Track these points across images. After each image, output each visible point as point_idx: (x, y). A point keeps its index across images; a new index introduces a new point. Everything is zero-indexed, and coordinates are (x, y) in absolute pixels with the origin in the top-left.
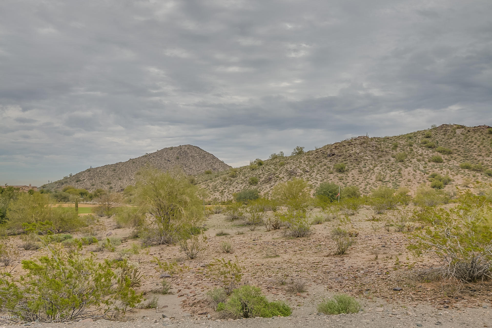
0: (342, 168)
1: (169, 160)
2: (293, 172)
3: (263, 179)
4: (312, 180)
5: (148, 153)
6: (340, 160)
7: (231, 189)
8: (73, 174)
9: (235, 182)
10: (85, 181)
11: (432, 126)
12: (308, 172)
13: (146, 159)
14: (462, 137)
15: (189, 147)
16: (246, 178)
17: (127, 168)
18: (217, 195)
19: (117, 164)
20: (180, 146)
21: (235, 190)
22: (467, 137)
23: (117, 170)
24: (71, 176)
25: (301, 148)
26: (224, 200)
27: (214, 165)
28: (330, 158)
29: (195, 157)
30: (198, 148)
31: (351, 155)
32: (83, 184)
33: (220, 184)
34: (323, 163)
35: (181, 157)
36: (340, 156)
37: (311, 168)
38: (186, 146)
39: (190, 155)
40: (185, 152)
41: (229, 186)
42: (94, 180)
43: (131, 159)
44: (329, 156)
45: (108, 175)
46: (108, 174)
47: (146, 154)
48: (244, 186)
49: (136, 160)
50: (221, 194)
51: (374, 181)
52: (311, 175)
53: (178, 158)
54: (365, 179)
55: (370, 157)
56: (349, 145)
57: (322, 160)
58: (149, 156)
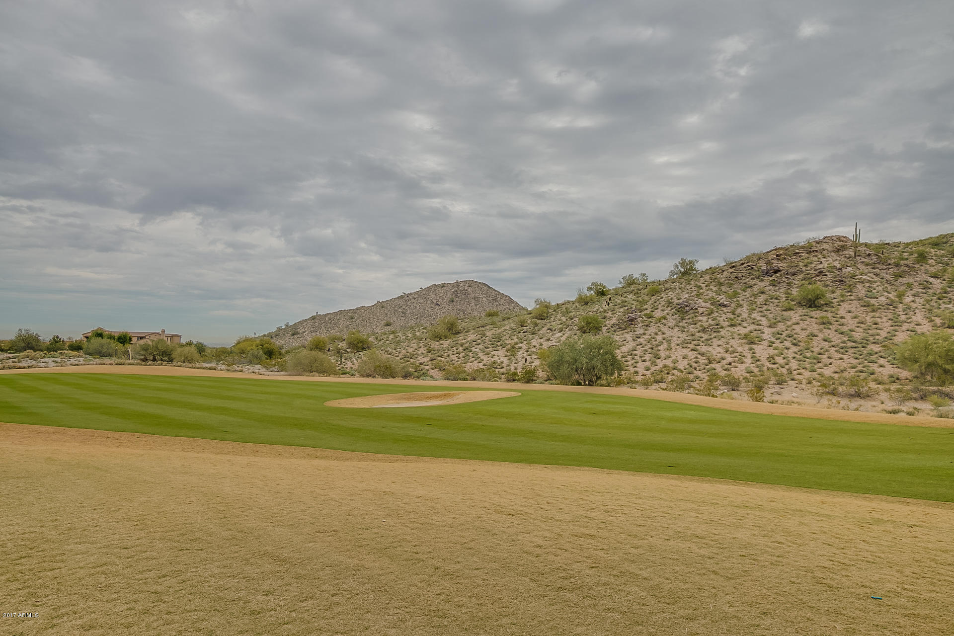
0: (818, 297)
1: (438, 304)
2: (687, 306)
3: (614, 321)
4: (745, 324)
5: (407, 293)
6: (797, 282)
7: (534, 342)
8: (291, 324)
9: (545, 328)
10: (305, 333)
12: (725, 306)
13: (401, 302)
15: (471, 283)
16: (572, 319)
17: (371, 316)
18: (500, 355)
19: (357, 309)
20: (457, 281)
21: (546, 345)
23: (356, 318)
24: (287, 326)
25: (691, 262)
26: (516, 369)
28: (771, 278)
29: (481, 300)
30: (486, 285)
31: (821, 272)
32: (301, 339)
34: (755, 288)
35: (457, 299)
36: (794, 274)
37: (729, 297)
38: (466, 282)
39: (473, 296)
40: (465, 292)
41: (531, 337)
42: (318, 333)
43: (379, 302)
44: (767, 273)
45: (340, 326)
46: (342, 324)
47: (403, 294)
48: (566, 335)
49: (387, 302)
50: (509, 354)
51: (930, 328)
52: (736, 313)
53: (453, 301)
54: (896, 323)
55: (874, 276)
56: (808, 253)
57: (752, 282)
58: (408, 297)
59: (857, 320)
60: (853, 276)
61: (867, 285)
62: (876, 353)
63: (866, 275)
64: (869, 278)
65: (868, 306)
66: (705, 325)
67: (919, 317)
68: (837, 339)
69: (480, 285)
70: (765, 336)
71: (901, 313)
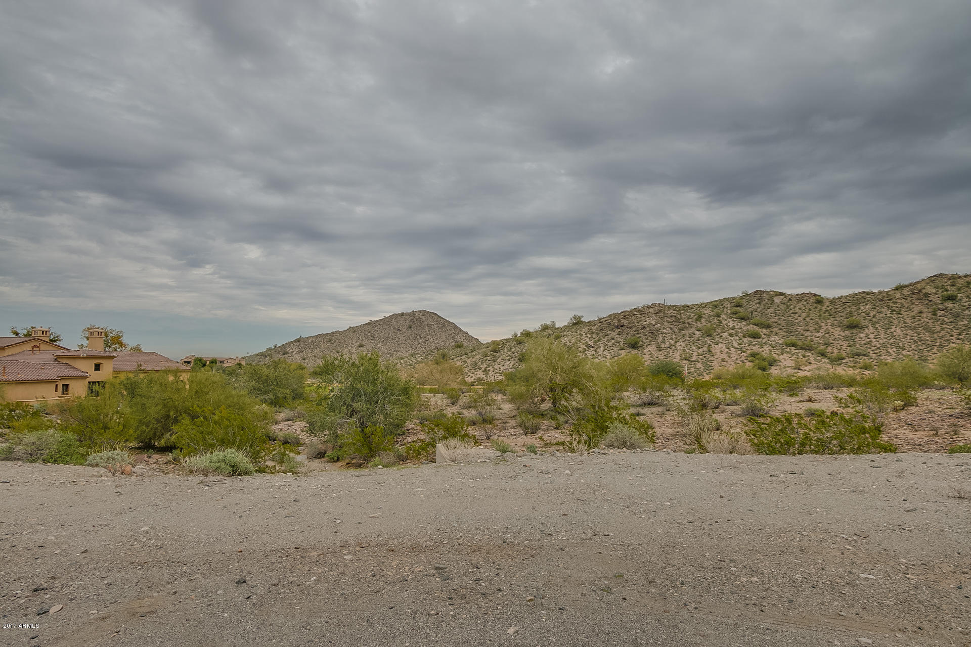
0: (636, 343)
1: (399, 330)
4: (599, 358)
5: (373, 321)
6: (631, 333)
7: (496, 367)
8: (278, 345)
9: (500, 359)
10: (293, 353)
11: (743, 293)
12: (592, 347)
14: (782, 307)
15: (424, 313)
16: (514, 353)
17: (346, 339)
18: (480, 374)
19: (333, 333)
20: (413, 311)
21: (502, 369)
22: (788, 307)
23: (333, 340)
24: (276, 347)
25: (579, 317)
27: (456, 337)
28: (619, 330)
29: (433, 326)
30: (435, 314)
31: (644, 327)
32: (291, 358)
33: (480, 360)
34: (610, 336)
35: (414, 326)
36: (631, 328)
37: (596, 342)
38: (420, 311)
39: (426, 323)
40: (420, 320)
42: (305, 353)
43: (350, 327)
44: (617, 327)
46: (323, 346)
47: (370, 321)
48: (512, 363)
49: (357, 328)
50: (484, 373)
53: (411, 327)
55: (670, 330)
56: (641, 314)
57: (609, 332)
58: (374, 323)
60: (659, 330)
61: (664, 335)
63: (666, 329)
69: (431, 314)
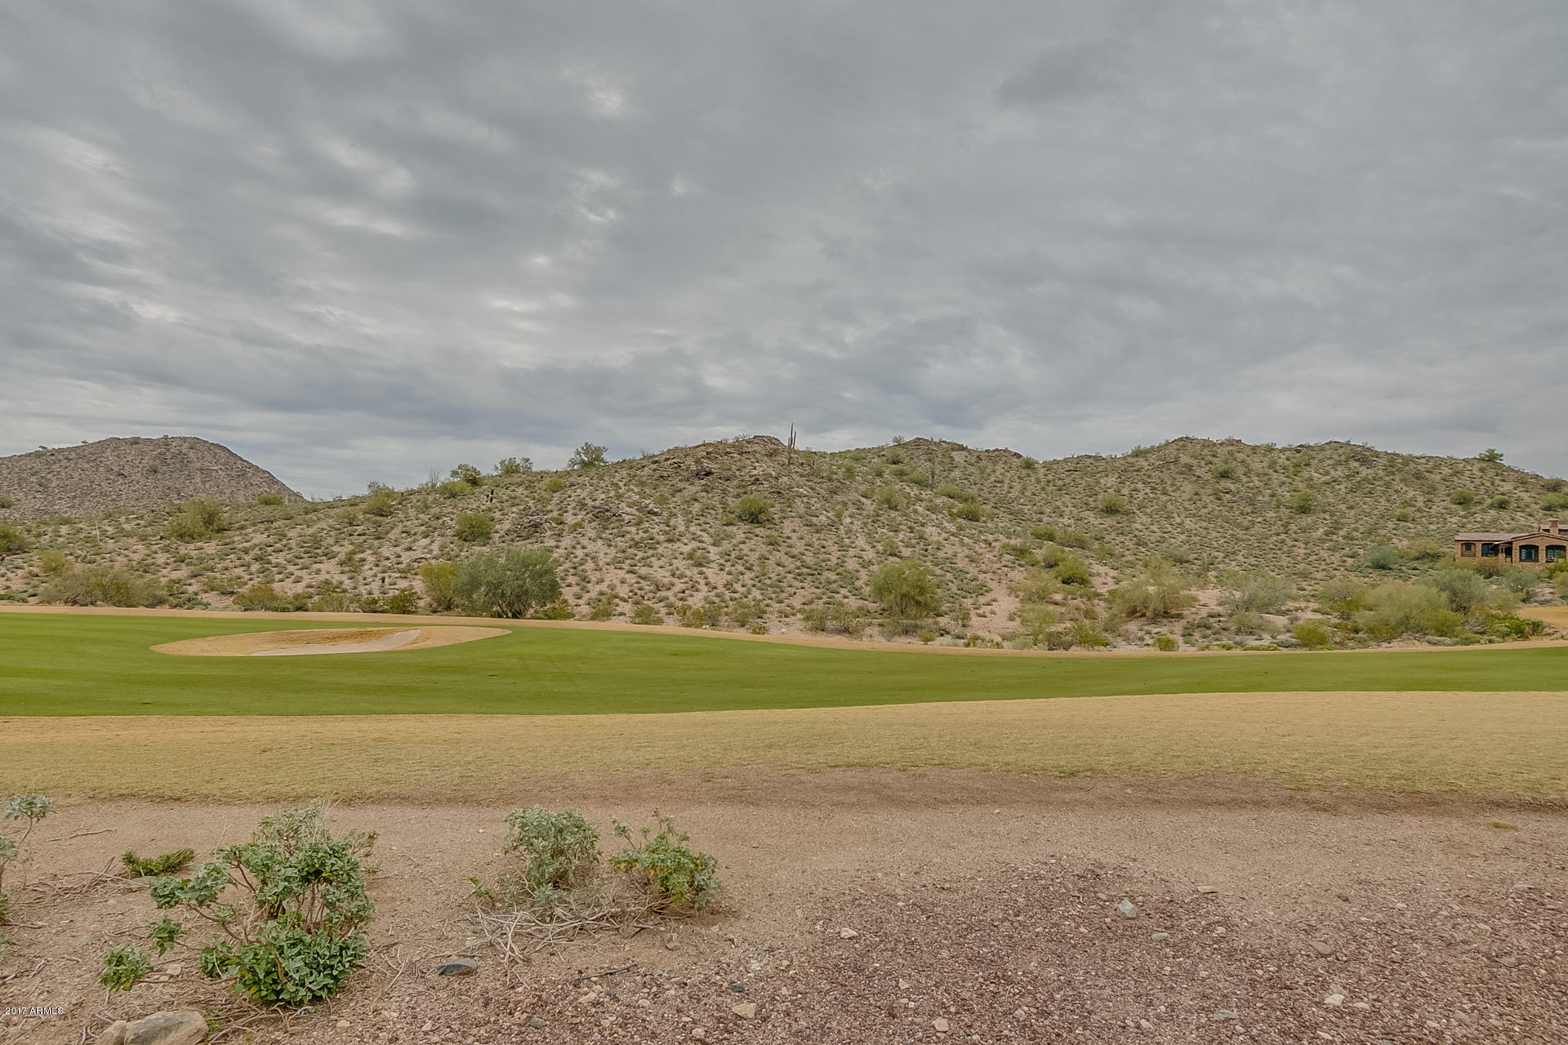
0: (758, 511)
1: (123, 474)
2: (607, 511)
3: (507, 525)
4: (684, 540)
5: (50, 448)
7: (386, 551)
9: (396, 530)
12: (655, 514)
13: (37, 464)
14: (972, 470)
15: (195, 443)
16: (438, 518)
20: (166, 437)
21: (406, 558)
22: (982, 471)
25: (596, 449)
26: (370, 593)
28: (703, 482)
29: (214, 474)
30: (224, 449)
31: (756, 480)
33: (332, 534)
34: (686, 493)
35: (165, 468)
36: (728, 479)
37: (658, 503)
38: (184, 439)
39: (198, 465)
40: (181, 456)
41: (376, 543)
44: (697, 475)
47: (41, 449)
48: (438, 543)
50: (347, 569)
51: (875, 555)
52: (671, 524)
53: (155, 471)
54: (844, 548)
55: (810, 491)
56: (741, 454)
57: (681, 485)
58: (52, 455)
59: (803, 542)
60: (790, 488)
61: (805, 500)
62: (835, 582)
63: (802, 488)
64: (805, 492)
65: (811, 525)
66: (637, 538)
67: (861, 541)
68: (791, 564)
69: (212, 448)
70: (712, 556)
71: (844, 536)
